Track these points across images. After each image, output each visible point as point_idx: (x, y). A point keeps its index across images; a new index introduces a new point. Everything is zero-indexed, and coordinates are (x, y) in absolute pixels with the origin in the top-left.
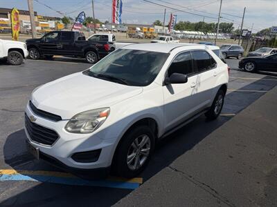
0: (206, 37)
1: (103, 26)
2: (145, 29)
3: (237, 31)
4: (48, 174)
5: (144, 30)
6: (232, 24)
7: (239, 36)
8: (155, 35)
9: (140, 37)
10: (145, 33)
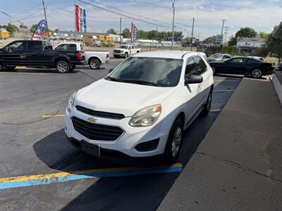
0: (160, 45)
1: (55, 34)
2: (102, 37)
3: (187, 39)
4: (100, 171)
5: (101, 39)
6: (181, 33)
7: (189, 43)
8: (113, 44)
9: (97, 46)
10: (102, 41)
